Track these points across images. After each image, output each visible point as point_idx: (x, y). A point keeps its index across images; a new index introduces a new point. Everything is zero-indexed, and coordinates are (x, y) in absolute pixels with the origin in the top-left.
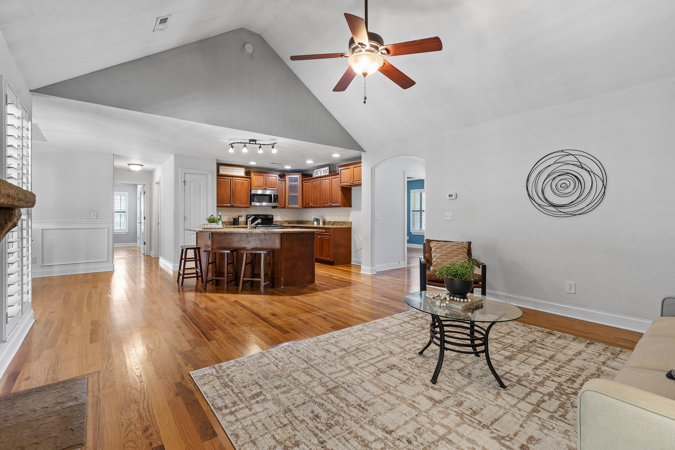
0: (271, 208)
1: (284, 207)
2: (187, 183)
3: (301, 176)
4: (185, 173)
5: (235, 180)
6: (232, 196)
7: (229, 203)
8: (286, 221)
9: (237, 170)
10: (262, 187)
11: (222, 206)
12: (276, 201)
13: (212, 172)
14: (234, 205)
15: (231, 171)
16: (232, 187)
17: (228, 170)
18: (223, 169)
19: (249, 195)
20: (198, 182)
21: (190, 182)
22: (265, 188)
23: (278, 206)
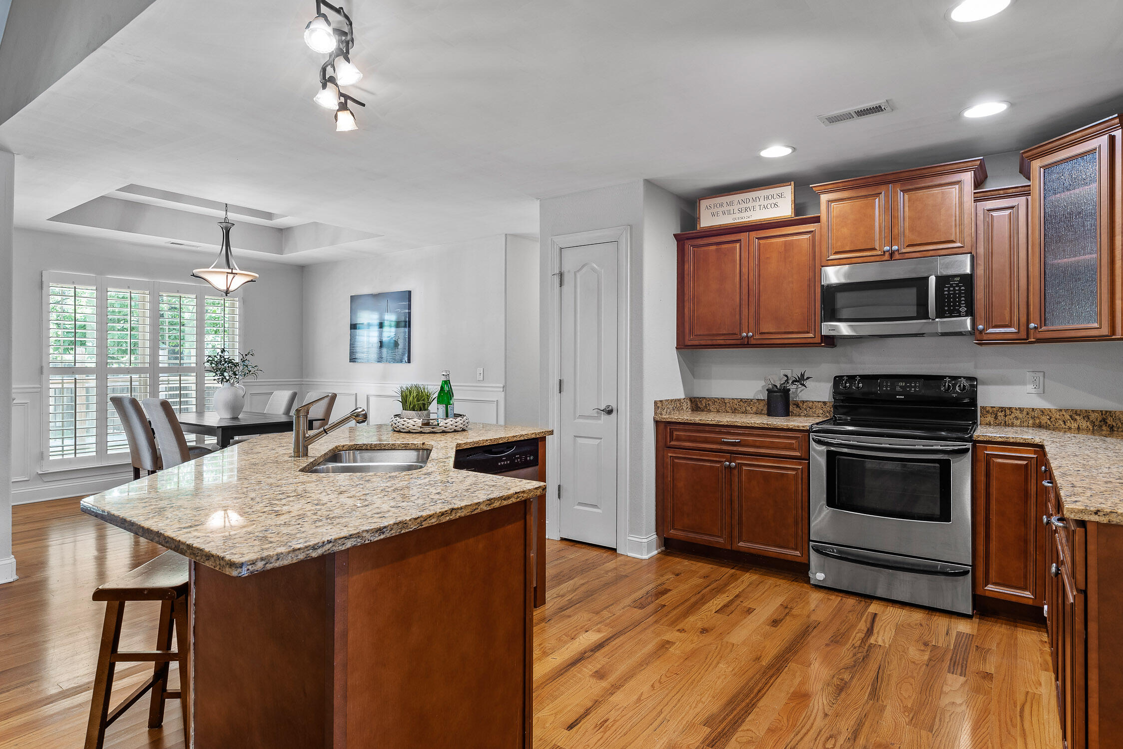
1: (1026, 339)
2: (566, 278)
3: (1117, 134)
4: (561, 249)
5: (759, 239)
6: (745, 302)
7: (737, 331)
8: (1080, 415)
9: (762, 199)
10: (874, 249)
11: (709, 342)
12: (954, 310)
13: (631, 226)
14: (752, 336)
15: (740, 211)
16: (745, 270)
17: (731, 208)
18: (713, 210)
19: (818, 290)
20: (593, 269)
21: (575, 273)
22: (887, 254)
23: (982, 333)
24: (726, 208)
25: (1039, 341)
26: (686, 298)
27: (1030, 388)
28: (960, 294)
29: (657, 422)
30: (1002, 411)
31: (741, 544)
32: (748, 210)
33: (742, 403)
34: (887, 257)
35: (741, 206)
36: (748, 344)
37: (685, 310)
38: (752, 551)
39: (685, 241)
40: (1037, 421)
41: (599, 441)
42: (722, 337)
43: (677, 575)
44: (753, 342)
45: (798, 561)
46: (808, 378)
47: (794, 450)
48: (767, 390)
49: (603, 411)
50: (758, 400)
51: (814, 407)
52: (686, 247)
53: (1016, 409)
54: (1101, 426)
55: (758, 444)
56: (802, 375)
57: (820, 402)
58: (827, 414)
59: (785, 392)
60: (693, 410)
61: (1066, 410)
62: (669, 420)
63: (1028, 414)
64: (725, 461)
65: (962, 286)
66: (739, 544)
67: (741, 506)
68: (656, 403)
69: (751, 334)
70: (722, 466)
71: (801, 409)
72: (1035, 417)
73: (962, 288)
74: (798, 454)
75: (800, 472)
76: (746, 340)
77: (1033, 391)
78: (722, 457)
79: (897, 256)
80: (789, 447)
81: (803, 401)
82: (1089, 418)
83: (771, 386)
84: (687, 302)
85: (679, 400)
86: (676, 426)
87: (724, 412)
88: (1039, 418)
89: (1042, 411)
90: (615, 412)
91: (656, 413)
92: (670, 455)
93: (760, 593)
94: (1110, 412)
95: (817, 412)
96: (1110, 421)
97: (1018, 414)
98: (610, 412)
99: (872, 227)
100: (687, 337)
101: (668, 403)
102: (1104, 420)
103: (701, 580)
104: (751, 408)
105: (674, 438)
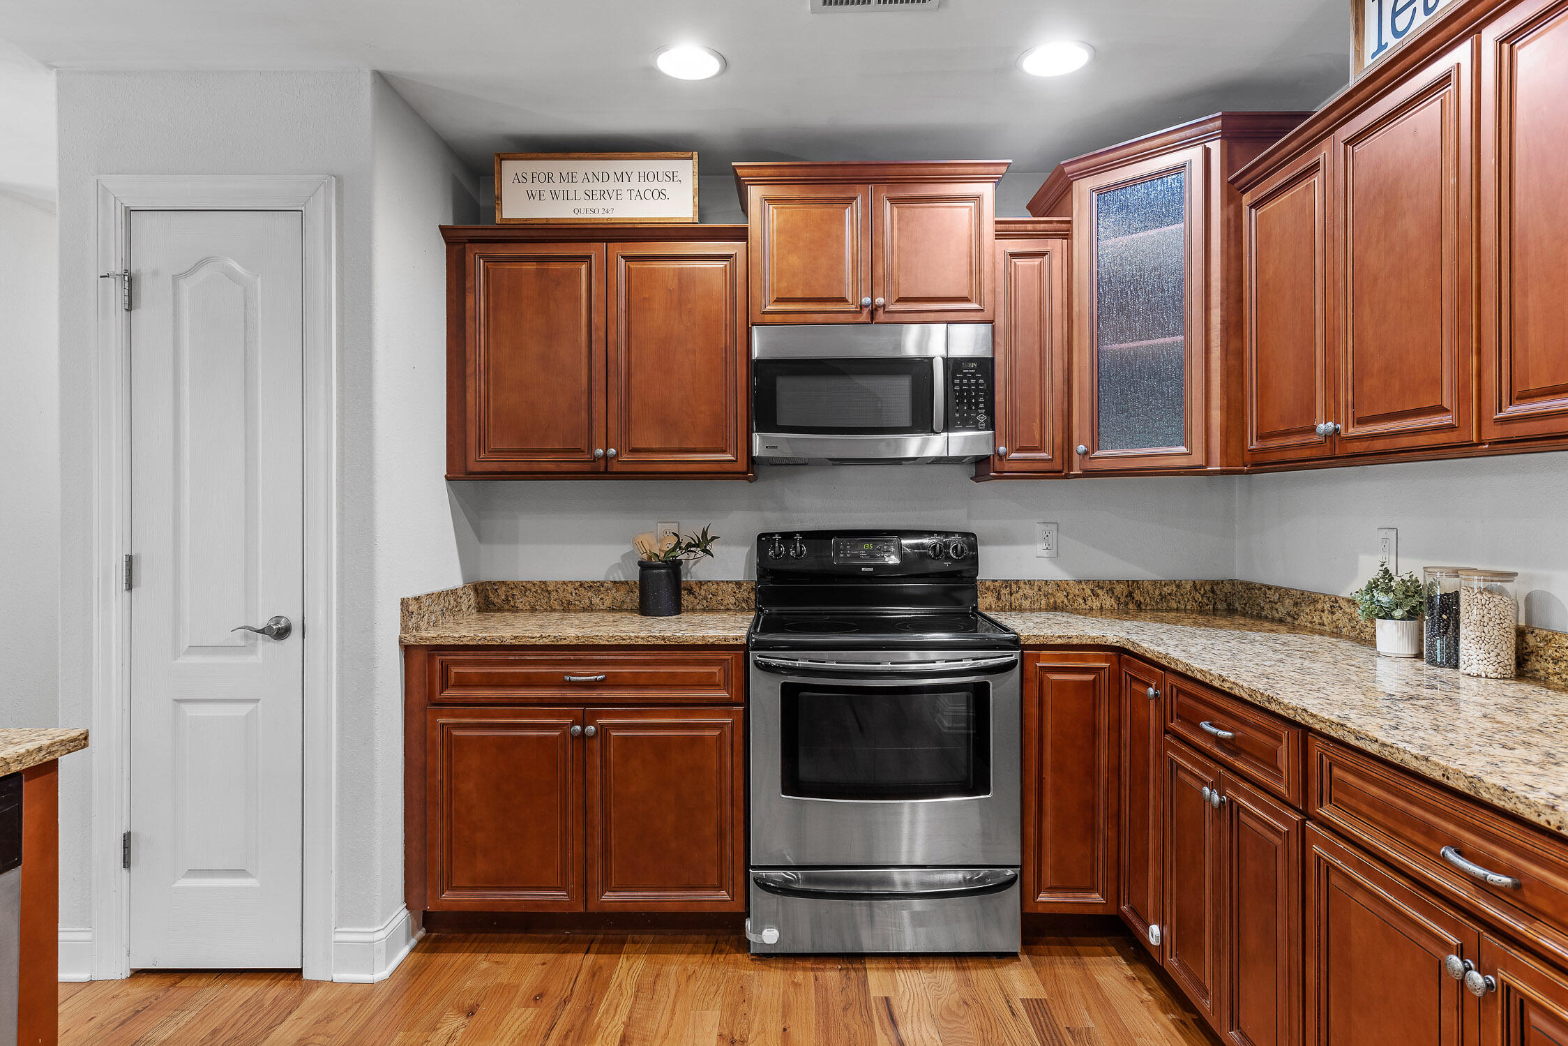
0: (962, 475)
1: (1059, 471)
2: (146, 289)
3: (1215, 147)
4: (129, 212)
5: (628, 258)
6: (599, 385)
7: (582, 444)
8: (1103, 588)
9: (634, 177)
10: (843, 300)
11: (524, 467)
12: (969, 418)
13: (339, 180)
14: (615, 456)
15: (589, 196)
16: (598, 319)
17: (571, 187)
18: (529, 186)
19: (742, 371)
20: (232, 276)
21: (175, 278)
22: (866, 311)
23: (1002, 460)
24: (558, 186)
25: (1088, 474)
26: (470, 370)
27: (1040, 548)
28: (978, 390)
29: (408, 650)
30: (1006, 587)
31: (608, 897)
32: (606, 195)
33: (582, 590)
34: (865, 316)
35: (590, 186)
36: (606, 472)
37: (468, 396)
38: (630, 908)
39: (467, 245)
40: (1052, 601)
41: (251, 706)
42: (551, 457)
43: (471, 1013)
44: (616, 467)
45: (723, 911)
46: (713, 538)
47: (714, 686)
48: (640, 564)
49: (262, 631)
50: (615, 582)
51: (720, 593)
52: (469, 258)
53: (1025, 583)
54: (1127, 604)
55: (642, 681)
56: (705, 533)
57: (731, 582)
58: (744, 605)
59: (674, 567)
60: (480, 610)
61: (1087, 582)
62: (439, 642)
63: (1039, 590)
64: (573, 724)
65: (980, 378)
66: (604, 898)
67: (606, 816)
68: (404, 603)
69: (612, 451)
70: (564, 735)
71: (696, 598)
72: (1048, 593)
73: (981, 381)
74: (723, 694)
75: (727, 730)
76: (602, 463)
77: (1045, 553)
78: (567, 715)
79: (881, 316)
80: (707, 683)
81: (700, 582)
82: (1113, 593)
83: (645, 556)
84: (473, 377)
85: (453, 592)
86: (456, 655)
87: (546, 610)
88: (1054, 595)
89: (1058, 584)
90: (296, 634)
91: (405, 628)
92: (441, 721)
93: (667, 1013)
94: (1137, 582)
95: (725, 602)
96: (1137, 597)
97: (1026, 590)
98: (282, 633)
99: (840, 259)
100: (472, 455)
101: (433, 601)
102: (1130, 595)
103: (531, 1013)
104: (602, 599)
105: (452, 680)
